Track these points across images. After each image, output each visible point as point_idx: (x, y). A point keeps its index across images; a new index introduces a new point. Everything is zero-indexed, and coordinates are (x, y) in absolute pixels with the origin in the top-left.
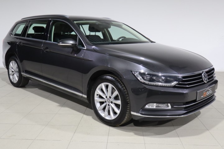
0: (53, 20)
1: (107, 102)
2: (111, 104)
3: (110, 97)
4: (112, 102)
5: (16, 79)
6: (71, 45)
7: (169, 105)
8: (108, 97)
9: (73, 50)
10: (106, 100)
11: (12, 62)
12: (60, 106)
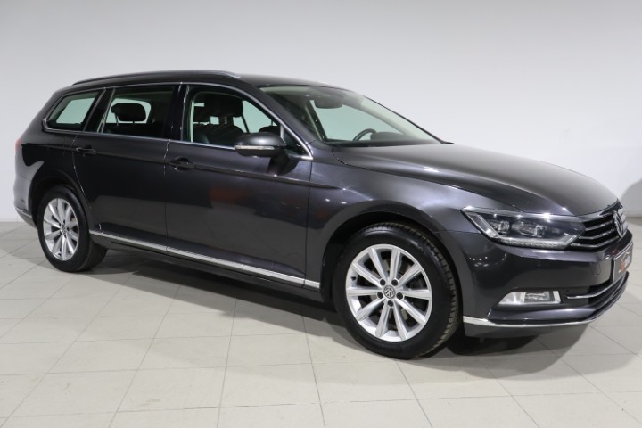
0: (190, 85)
1: (384, 297)
2: (398, 300)
3: (395, 283)
4: (400, 296)
5: (67, 247)
6: (273, 148)
7: (556, 294)
8: (389, 282)
9: (272, 163)
10: (382, 291)
11: (54, 201)
12: (224, 315)
